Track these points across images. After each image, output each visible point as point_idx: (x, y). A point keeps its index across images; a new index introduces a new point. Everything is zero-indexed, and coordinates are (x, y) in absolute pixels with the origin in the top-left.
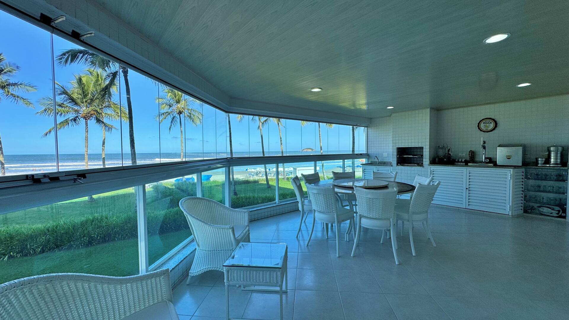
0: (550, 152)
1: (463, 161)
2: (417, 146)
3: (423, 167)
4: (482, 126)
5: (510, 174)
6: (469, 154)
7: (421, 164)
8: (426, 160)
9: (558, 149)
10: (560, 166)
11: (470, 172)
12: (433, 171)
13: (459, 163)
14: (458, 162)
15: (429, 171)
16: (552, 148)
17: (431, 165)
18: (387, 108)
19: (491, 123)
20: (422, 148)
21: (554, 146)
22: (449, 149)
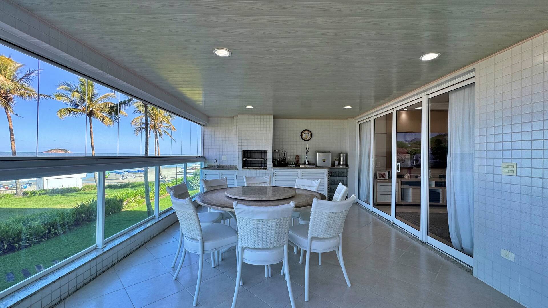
0: (340, 157)
1: (293, 163)
2: (262, 150)
3: (267, 170)
4: (303, 135)
5: (326, 173)
6: (296, 158)
7: (266, 168)
8: (270, 164)
9: (344, 155)
10: (345, 166)
11: (302, 173)
12: (275, 173)
13: (290, 166)
14: (290, 164)
15: (273, 173)
16: (341, 154)
17: (274, 167)
18: (247, 107)
19: (309, 134)
20: (265, 152)
21: (342, 153)
22: (285, 153)
